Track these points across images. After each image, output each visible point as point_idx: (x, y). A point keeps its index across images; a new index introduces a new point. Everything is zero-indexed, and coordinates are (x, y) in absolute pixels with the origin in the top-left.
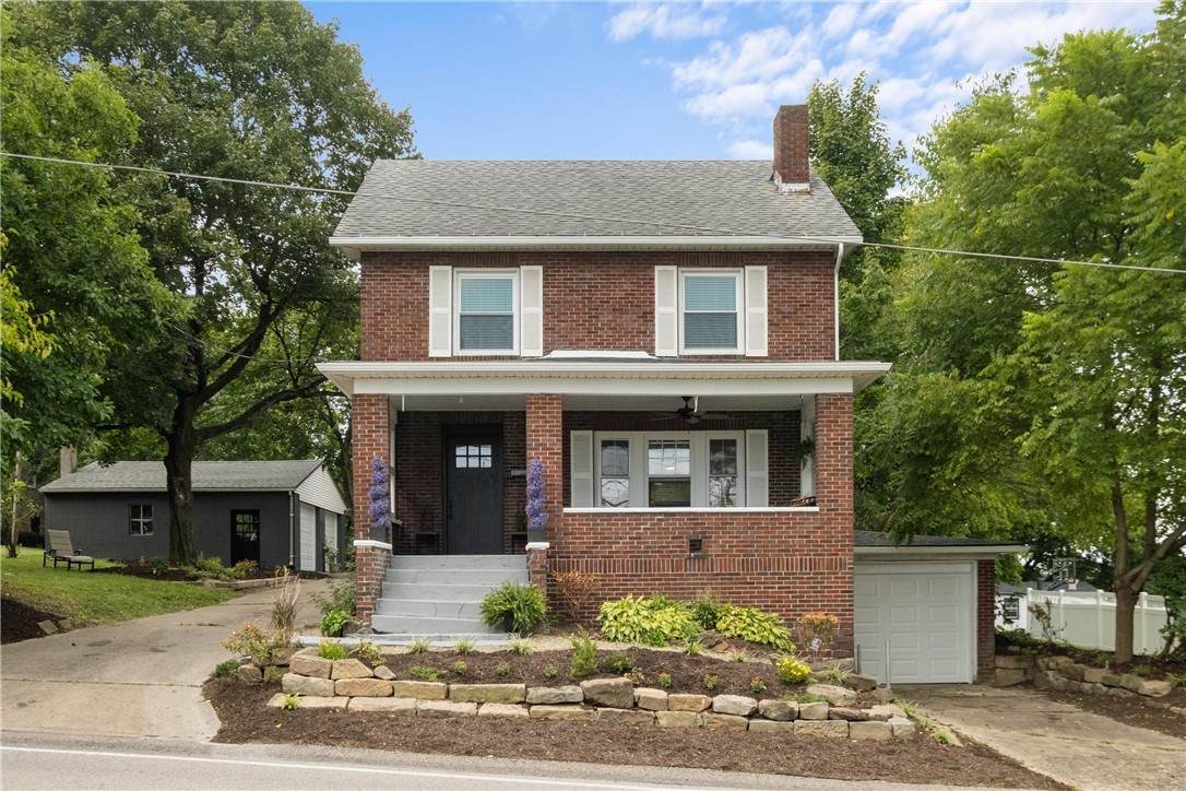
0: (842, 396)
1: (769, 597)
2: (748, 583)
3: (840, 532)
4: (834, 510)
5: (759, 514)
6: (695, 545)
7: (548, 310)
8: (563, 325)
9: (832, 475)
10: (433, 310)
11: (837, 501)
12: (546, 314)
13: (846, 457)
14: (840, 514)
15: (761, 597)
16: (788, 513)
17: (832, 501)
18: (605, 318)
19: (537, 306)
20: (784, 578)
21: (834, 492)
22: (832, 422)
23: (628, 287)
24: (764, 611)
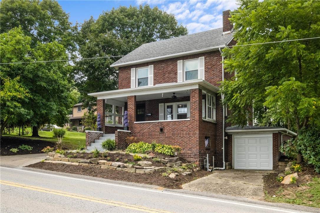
0: (195, 90)
1: (178, 143)
2: (174, 139)
3: (195, 125)
4: (194, 119)
5: (176, 121)
6: (162, 130)
7: (155, 75)
8: (158, 78)
9: (194, 110)
10: (132, 78)
11: (195, 117)
12: (154, 76)
13: (197, 105)
14: (195, 120)
15: (177, 143)
16: (183, 121)
17: (194, 117)
18: (167, 75)
19: (152, 75)
20: (182, 138)
21: (194, 115)
22: (193, 96)
23: (172, 67)
24: (172, 145)
